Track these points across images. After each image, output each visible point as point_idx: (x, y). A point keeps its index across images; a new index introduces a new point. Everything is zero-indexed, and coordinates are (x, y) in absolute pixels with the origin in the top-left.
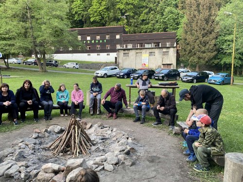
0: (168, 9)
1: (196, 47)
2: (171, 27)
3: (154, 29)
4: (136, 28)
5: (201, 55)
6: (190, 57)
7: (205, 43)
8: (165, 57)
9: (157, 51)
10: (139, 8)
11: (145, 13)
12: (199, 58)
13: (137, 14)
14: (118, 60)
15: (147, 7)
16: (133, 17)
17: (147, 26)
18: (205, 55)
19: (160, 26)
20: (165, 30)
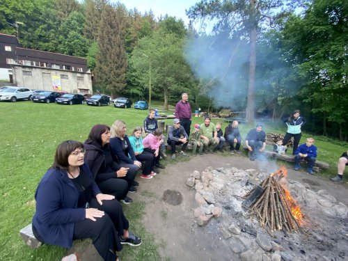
0: (72, 33)
1: (112, 77)
2: (78, 53)
3: (56, 50)
4: (31, 44)
5: (116, 84)
6: (107, 84)
7: (118, 75)
8: (80, 82)
9: (70, 75)
10: (32, 20)
11: (42, 29)
12: (115, 87)
13: (31, 27)
14: (14, 78)
15: (45, 23)
16: (26, 29)
17: (47, 44)
18: (119, 84)
19: (65, 48)
20: (71, 53)
